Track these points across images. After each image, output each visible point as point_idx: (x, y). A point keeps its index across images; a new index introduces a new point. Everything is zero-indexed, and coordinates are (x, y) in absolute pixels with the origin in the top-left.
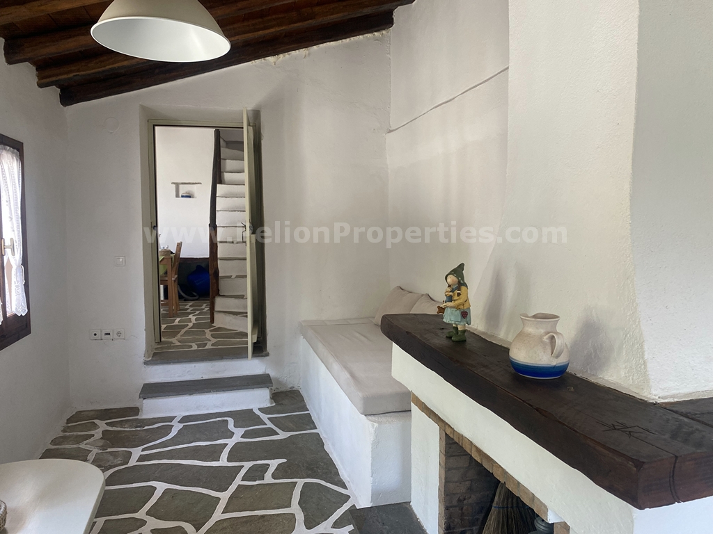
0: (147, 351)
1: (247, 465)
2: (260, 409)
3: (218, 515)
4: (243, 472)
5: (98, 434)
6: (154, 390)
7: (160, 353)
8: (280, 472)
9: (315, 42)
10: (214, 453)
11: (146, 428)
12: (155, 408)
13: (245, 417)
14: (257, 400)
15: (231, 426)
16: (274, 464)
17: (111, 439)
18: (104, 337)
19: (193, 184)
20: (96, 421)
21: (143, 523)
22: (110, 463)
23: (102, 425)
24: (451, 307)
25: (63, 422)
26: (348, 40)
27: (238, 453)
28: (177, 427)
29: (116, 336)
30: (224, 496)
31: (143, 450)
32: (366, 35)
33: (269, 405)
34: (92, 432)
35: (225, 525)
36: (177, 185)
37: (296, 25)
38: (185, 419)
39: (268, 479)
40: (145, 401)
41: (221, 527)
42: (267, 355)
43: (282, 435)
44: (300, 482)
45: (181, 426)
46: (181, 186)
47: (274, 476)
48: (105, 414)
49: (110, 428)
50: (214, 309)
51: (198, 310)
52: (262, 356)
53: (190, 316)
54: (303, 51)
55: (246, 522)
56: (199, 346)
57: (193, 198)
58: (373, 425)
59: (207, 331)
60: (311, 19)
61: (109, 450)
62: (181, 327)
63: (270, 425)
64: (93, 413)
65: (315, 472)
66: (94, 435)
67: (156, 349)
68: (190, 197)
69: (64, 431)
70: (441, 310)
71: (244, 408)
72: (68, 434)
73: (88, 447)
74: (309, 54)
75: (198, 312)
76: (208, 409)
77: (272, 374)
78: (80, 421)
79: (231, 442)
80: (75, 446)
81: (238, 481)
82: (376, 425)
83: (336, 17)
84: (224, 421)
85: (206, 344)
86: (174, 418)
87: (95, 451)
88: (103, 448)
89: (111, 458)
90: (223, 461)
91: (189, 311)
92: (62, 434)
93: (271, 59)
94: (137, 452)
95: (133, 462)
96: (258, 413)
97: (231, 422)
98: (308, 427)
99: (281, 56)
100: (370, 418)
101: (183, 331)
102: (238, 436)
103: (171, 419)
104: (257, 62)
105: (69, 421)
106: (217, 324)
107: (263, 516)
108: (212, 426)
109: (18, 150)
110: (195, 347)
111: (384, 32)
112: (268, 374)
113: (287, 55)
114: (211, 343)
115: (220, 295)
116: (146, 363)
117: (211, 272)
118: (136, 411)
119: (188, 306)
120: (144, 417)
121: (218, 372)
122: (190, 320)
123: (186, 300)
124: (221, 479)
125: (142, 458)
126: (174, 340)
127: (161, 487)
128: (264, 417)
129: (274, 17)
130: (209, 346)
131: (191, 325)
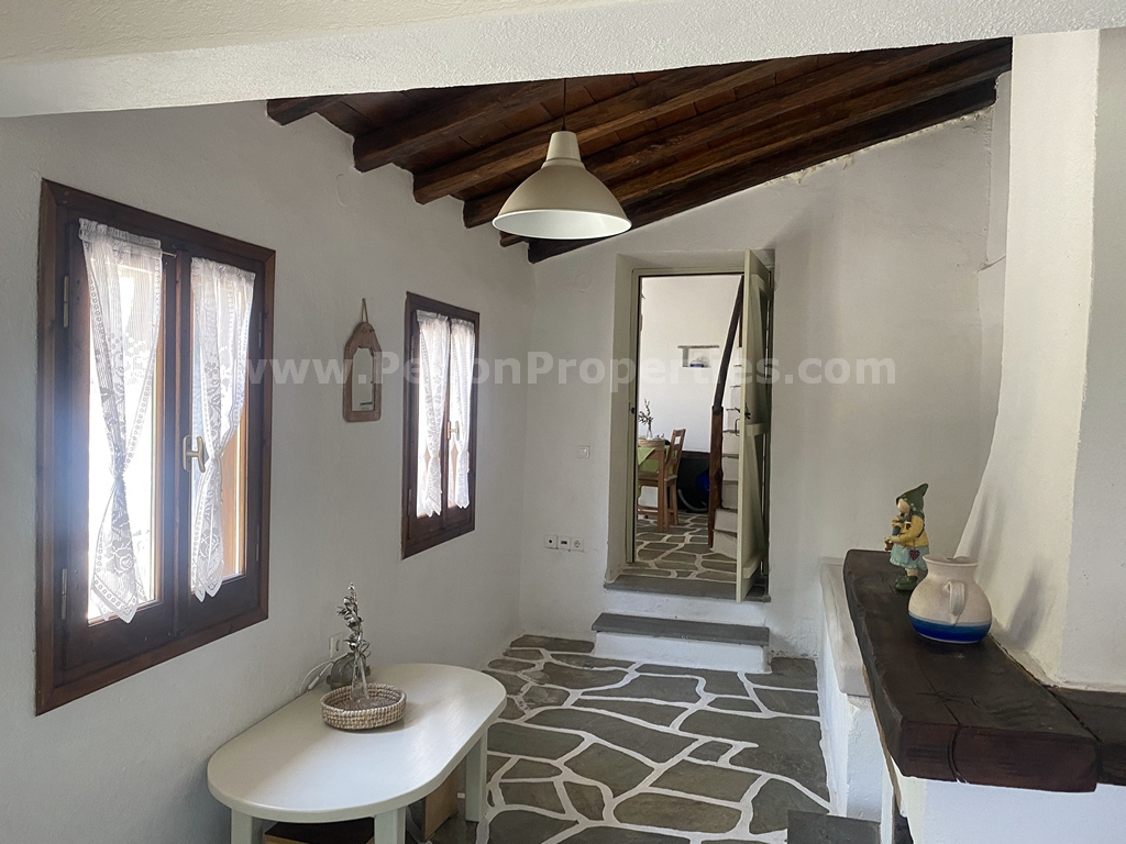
0: (610, 571)
1: (703, 739)
2: (747, 675)
3: (644, 787)
4: (694, 746)
5: (539, 665)
6: (613, 623)
7: (627, 577)
8: (741, 758)
9: (860, 144)
10: (666, 716)
11: (595, 669)
12: (610, 646)
13: (723, 681)
14: (746, 661)
15: (700, 689)
16: (738, 746)
17: (551, 673)
18: (560, 545)
19: (708, 347)
20: (542, 650)
21: (559, 772)
22: (543, 700)
23: (547, 656)
24: (898, 543)
25: (506, 645)
26: (916, 134)
27: (696, 723)
28: (632, 675)
29: (573, 547)
30: (660, 768)
31: (583, 694)
32: (949, 122)
33: (762, 672)
34: (534, 662)
35: (649, 799)
36: (686, 349)
37: (819, 130)
38: (644, 668)
39: (724, 762)
40: (598, 634)
41: (643, 801)
42: (768, 600)
43: (766, 714)
44: (765, 777)
45: (638, 675)
46: (691, 350)
47: (732, 761)
48: (554, 644)
49: (555, 661)
50: (713, 527)
51: (700, 526)
52: (760, 601)
53: (686, 534)
54: (844, 159)
55: (676, 804)
56: (679, 574)
57: (707, 366)
58: (853, 709)
59: (699, 557)
60: (842, 119)
61: (547, 685)
62: (666, 546)
63: (753, 697)
64: (542, 640)
65: (792, 769)
66: (534, 665)
67: (625, 570)
68: (702, 366)
69: (505, 654)
70: (890, 545)
71: (727, 669)
72: (508, 658)
73: (525, 678)
74: (853, 162)
75: (698, 530)
76: (676, 661)
77: (775, 629)
78: (525, 646)
79: (692, 708)
80: (513, 673)
81: (684, 755)
82: (857, 709)
83: (883, 110)
84: (693, 680)
85: (689, 574)
86: (632, 663)
87: (532, 683)
88: (541, 682)
89: (546, 695)
90: (674, 728)
91: (687, 527)
92: (502, 657)
93: (794, 176)
94: (576, 694)
95: (567, 705)
96: (743, 678)
97: (702, 682)
98: (808, 712)
99: (810, 169)
100: (853, 698)
101: (668, 552)
102: (705, 701)
103: (628, 664)
104: (774, 182)
105: (513, 644)
106: (716, 549)
107: (699, 803)
108: (676, 683)
109: (474, 322)
110: (674, 575)
111: (981, 113)
112: (768, 629)
113: (818, 168)
114: (697, 573)
115: (722, 508)
116: (606, 586)
117: (712, 473)
118: (590, 646)
119: (689, 520)
120: (595, 656)
121: (697, 614)
122: (683, 540)
123: (689, 511)
124: (662, 747)
125: (579, 703)
126: (652, 563)
127: (589, 739)
128: (749, 686)
129: (786, 124)
130: (692, 577)
131: (681, 545)
